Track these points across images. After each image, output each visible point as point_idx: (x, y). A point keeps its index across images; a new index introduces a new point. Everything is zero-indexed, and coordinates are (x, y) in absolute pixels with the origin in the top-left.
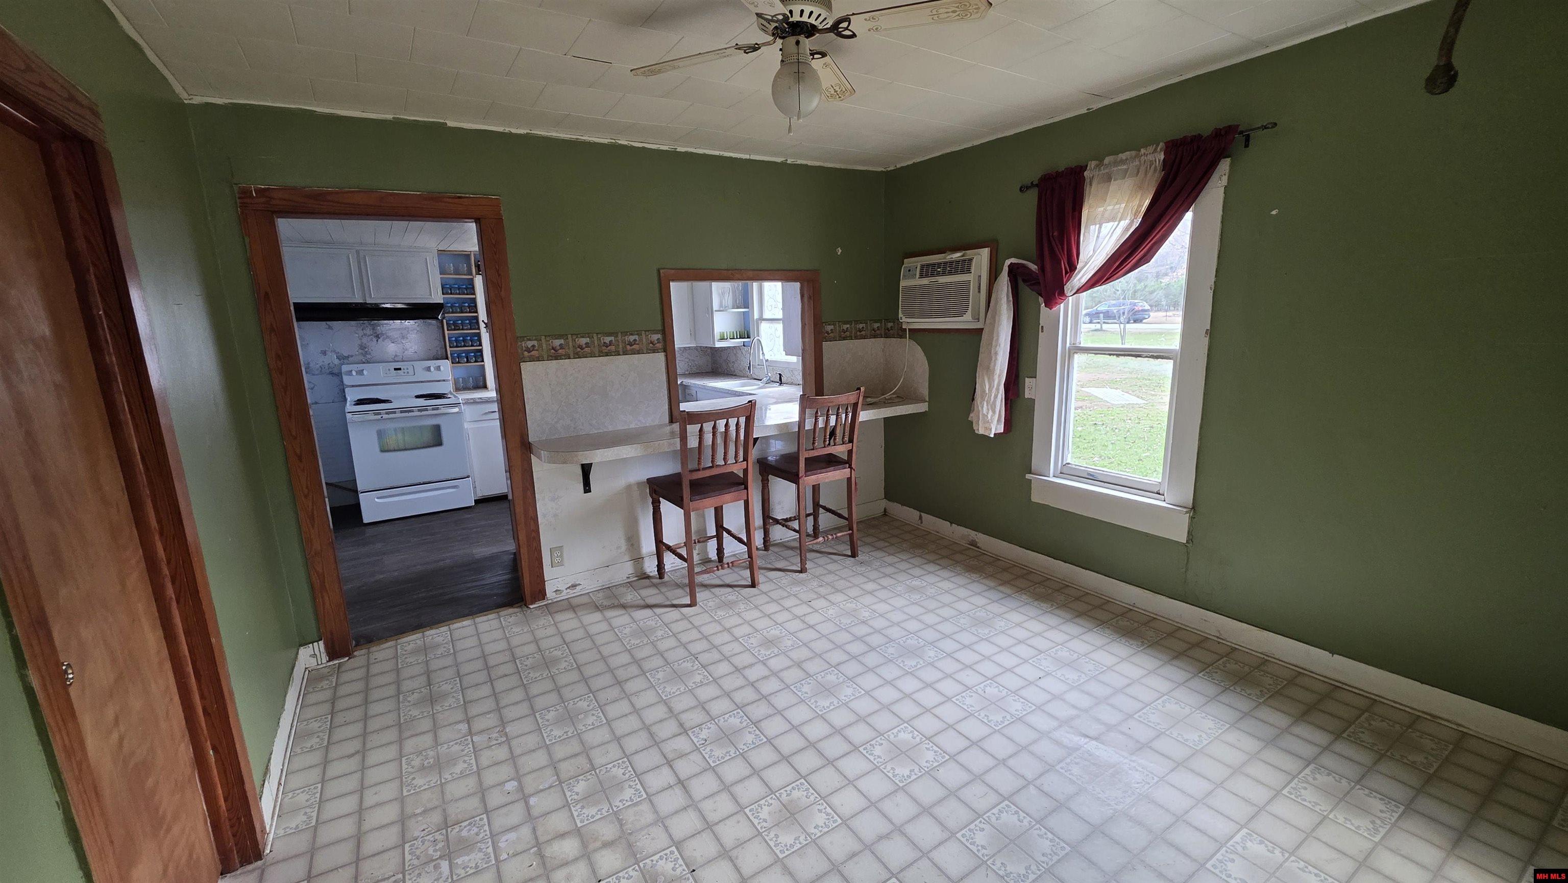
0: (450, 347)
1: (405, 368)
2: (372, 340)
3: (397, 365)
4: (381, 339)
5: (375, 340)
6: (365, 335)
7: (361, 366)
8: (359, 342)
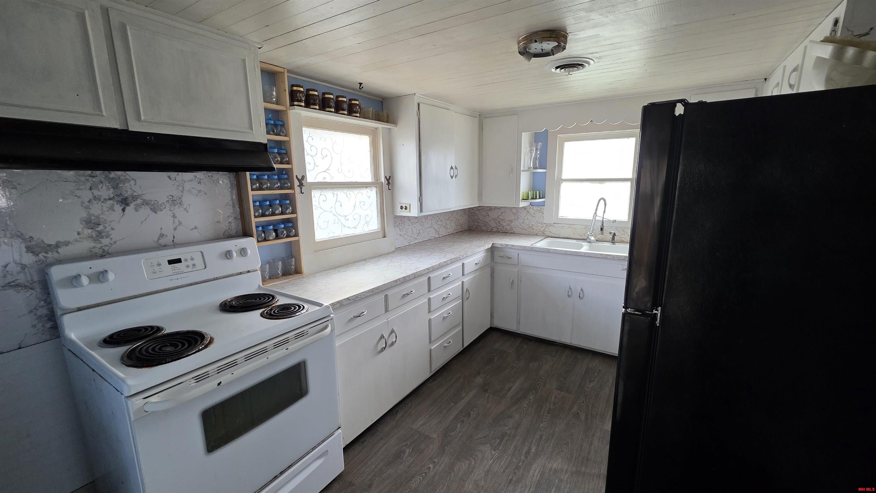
0: (255, 217)
1: (188, 257)
2: (112, 208)
3: (174, 254)
4: (132, 206)
5: (118, 208)
6: (96, 198)
7: (98, 265)
8: (84, 214)
